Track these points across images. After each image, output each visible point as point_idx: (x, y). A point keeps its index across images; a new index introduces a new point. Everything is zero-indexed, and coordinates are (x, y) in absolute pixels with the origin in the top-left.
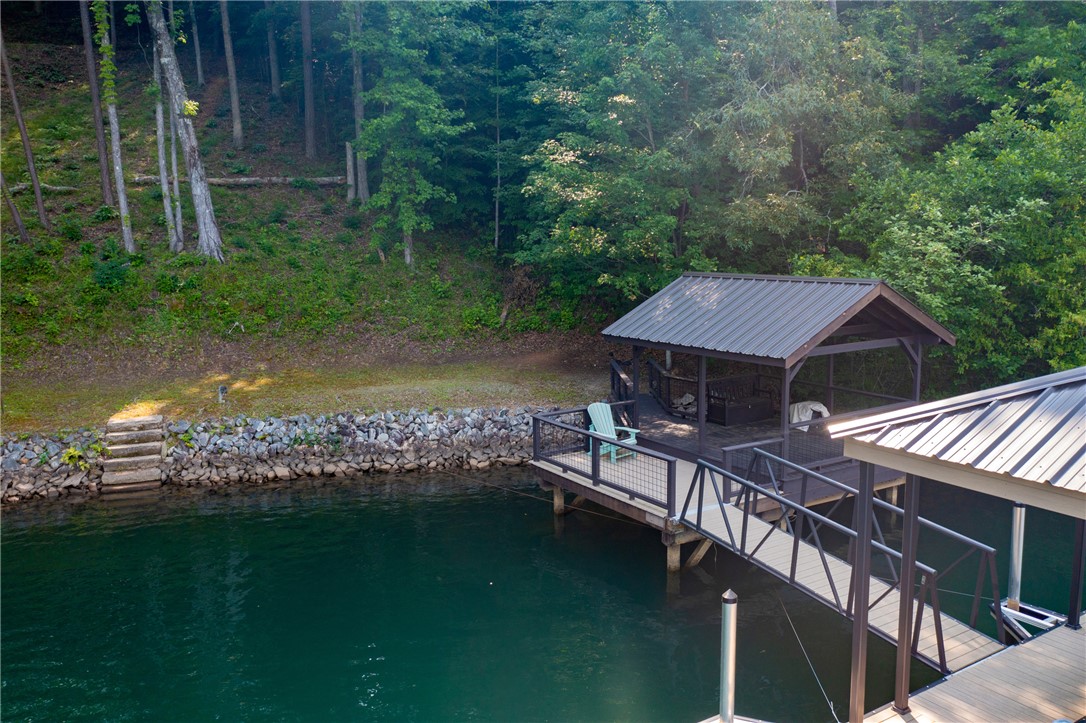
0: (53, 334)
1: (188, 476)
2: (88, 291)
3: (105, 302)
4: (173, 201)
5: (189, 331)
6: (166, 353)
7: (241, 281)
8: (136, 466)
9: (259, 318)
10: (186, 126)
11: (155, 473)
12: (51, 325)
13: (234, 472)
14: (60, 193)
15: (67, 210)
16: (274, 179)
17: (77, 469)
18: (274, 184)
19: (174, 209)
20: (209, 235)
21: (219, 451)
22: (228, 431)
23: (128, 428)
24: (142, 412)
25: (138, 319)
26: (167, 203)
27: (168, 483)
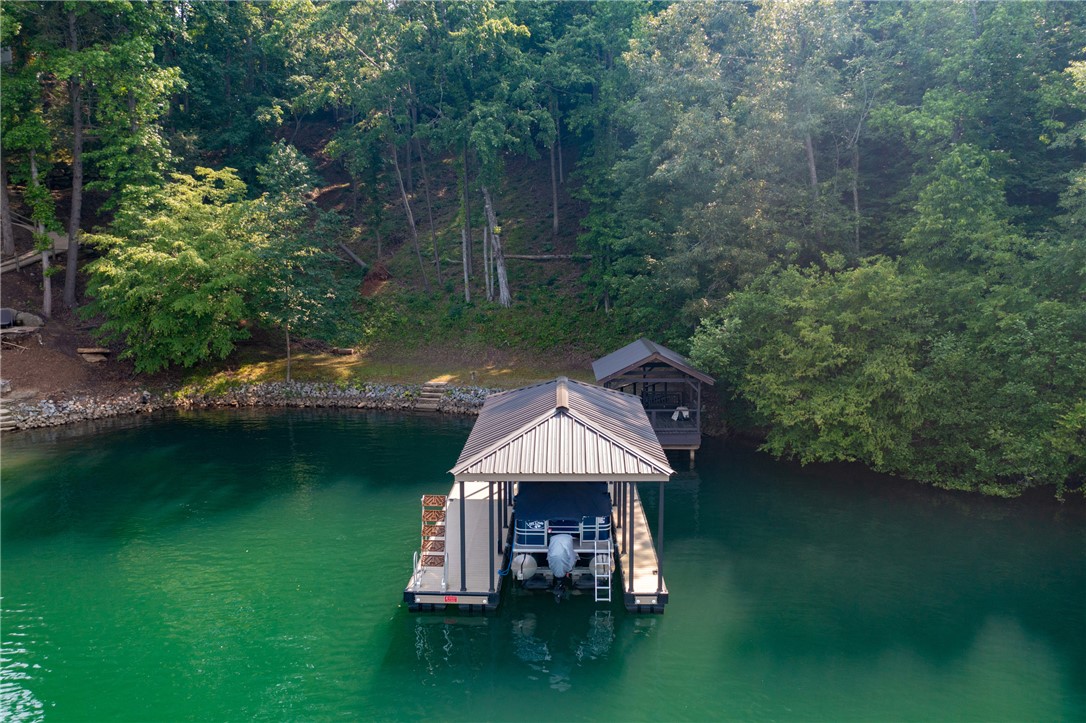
0: (428, 340)
1: (446, 409)
2: (445, 320)
3: (451, 325)
4: (489, 276)
5: (483, 343)
6: (470, 354)
7: (515, 320)
8: (429, 402)
9: (517, 339)
10: (496, 238)
11: (435, 406)
12: (427, 335)
13: (462, 409)
14: (454, 264)
15: (454, 275)
16: (562, 256)
17: (408, 400)
18: (561, 259)
19: (490, 279)
20: (504, 293)
21: (461, 400)
22: (468, 392)
23: (432, 386)
24: (443, 379)
25: (463, 336)
26: (487, 277)
27: (438, 410)
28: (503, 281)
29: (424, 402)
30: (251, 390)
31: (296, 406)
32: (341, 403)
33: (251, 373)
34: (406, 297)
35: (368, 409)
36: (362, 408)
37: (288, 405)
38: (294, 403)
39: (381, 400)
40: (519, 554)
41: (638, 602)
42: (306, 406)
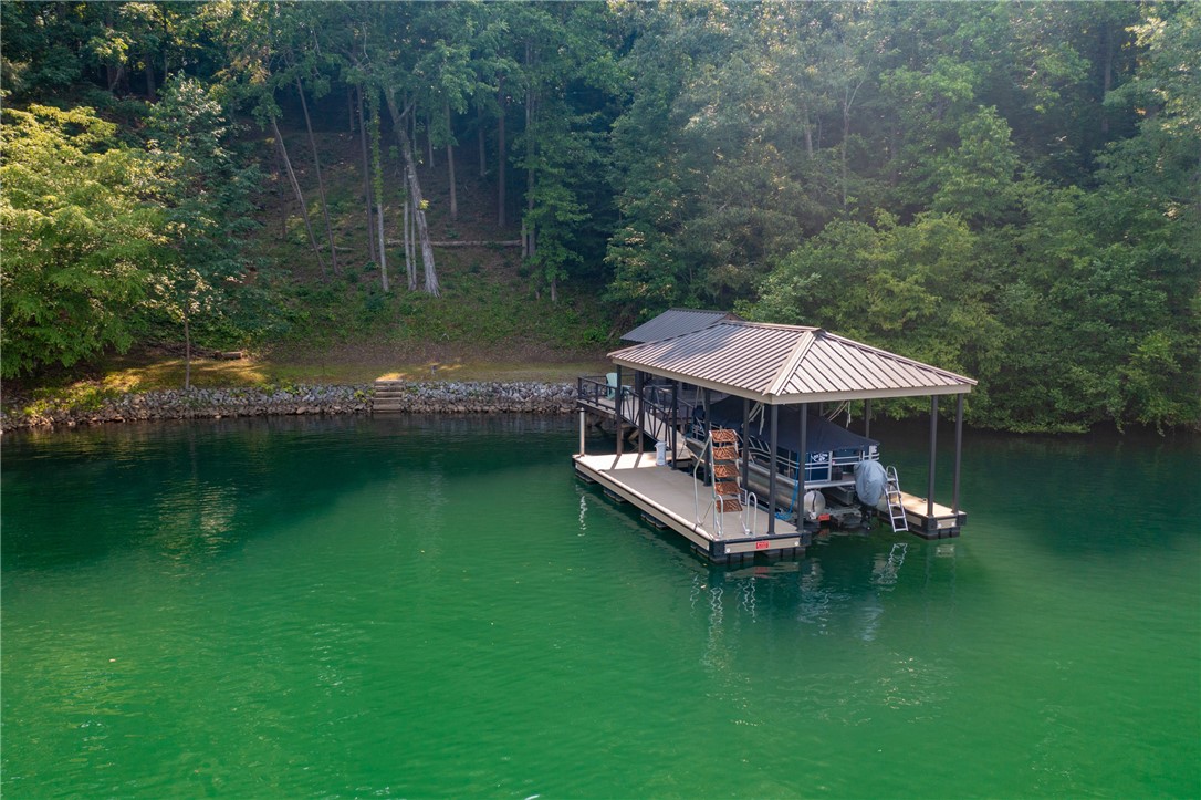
0: (343, 337)
1: (414, 408)
2: (363, 313)
3: (372, 319)
4: (411, 259)
5: (418, 338)
6: (405, 350)
7: (449, 309)
8: (389, 402)
9: (458, 332)
10: (421, 215)
11: (399, 406)
12: (343, 332)
13: (437, 407)
14: (344, 252)
15: (349, 263)
16: (475, 242)
17: (361, 401)
18: (474, 246)
19: (412, 264)
20: (431, 280)
21: (431, 397)
22: (436, 388)
23: (385, 384)
24: (393, 377)
25: (390, 330)
26: (408, 260)
27: (404, 411)
28: (429, 265)
29: (381, 402)
30: (137, 401)
31: (210, 417)
32: (271, 410)
33: (123, 382)
34: (293, 289)
35: (311, 414)
36: (303, 413)
37: (197, 417)
38: (206, 414)
39: (324, 403)
40: (809, 490)
41: (939, 526)
42: (223, 417)
